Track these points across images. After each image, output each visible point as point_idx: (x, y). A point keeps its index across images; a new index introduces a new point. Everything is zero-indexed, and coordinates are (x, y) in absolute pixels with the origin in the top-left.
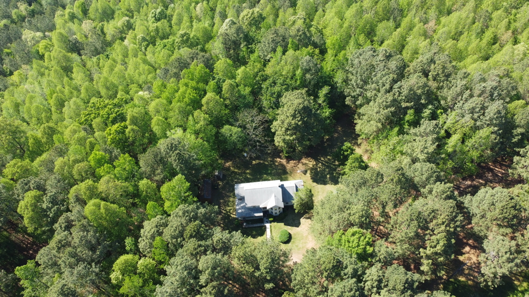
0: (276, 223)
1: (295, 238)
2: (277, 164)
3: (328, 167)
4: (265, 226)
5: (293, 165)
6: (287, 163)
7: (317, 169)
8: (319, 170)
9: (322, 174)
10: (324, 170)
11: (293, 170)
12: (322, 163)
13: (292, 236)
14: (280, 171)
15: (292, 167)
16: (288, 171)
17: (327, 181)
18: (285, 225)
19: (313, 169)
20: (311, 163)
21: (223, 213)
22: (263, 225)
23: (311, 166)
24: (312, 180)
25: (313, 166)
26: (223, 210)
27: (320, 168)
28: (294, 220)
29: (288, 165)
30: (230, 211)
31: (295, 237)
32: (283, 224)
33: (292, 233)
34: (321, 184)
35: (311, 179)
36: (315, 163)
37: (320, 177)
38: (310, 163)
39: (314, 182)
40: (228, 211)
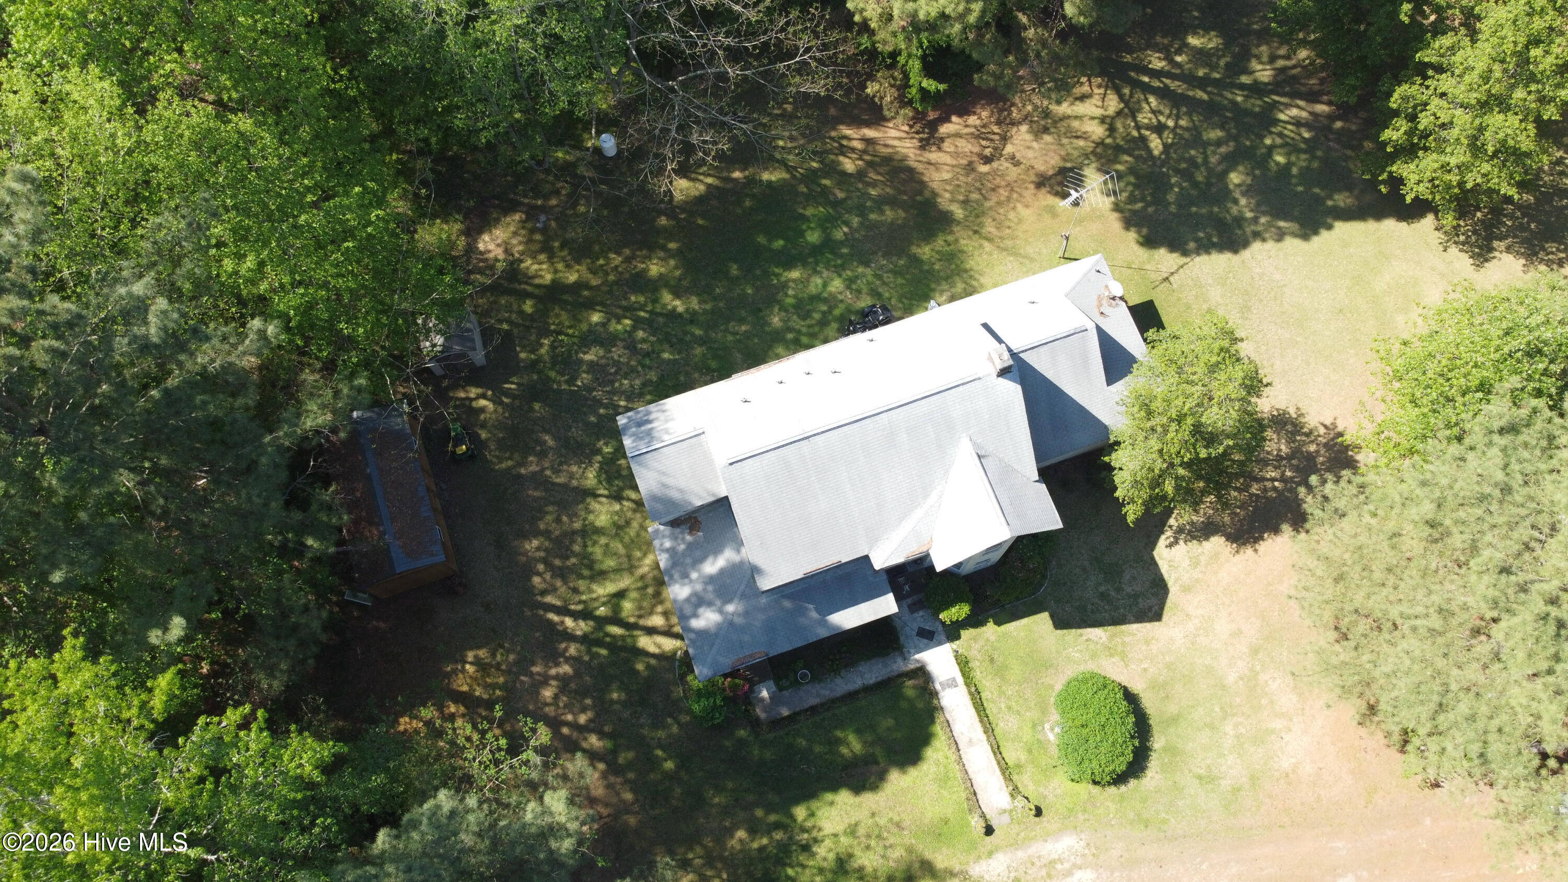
0: (990, 630)
1: (1174, 720)
2: (849, 165)
3: (1211, 110)
4: (922, 672)
5: (967, 147)
6: (925, 145)
7: (1143, 140)
8: (1156, 144)
9: (1187, 175)
10: (1196, 140)
11: (985, 187)
12: (1164, 94)
13: (1149, 703)
14: (889, 214)
15: (970, 168)
16: (945, 202)
17: (1239, 220)
18: (1061, 623)
19: (1118, 149)
20: (1089, 108)
21: (569, 637)
22: (900, 666)
23: (1097, 131)
24: (1132, 235)
25: (1108, 122)
26: (563, 611)
27: (1159, 129)
28: (1112, 573)
29: (933, 156)
30: (617, 609)
31: (1172, 709)
32: (1043, 620)
33: (1136, 687)
34: (1205, 247)
35: (1128, 224)
36: (1113, 104)
37: (1185, 201)
38: (1081, 108)
39: (1149, 242)
40: (602, 611)
